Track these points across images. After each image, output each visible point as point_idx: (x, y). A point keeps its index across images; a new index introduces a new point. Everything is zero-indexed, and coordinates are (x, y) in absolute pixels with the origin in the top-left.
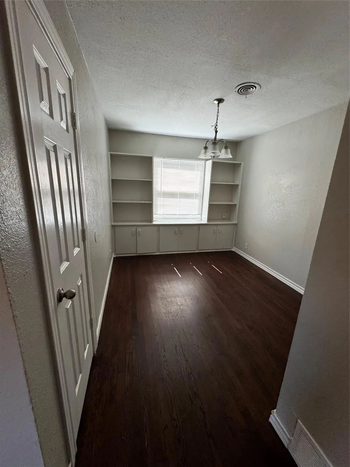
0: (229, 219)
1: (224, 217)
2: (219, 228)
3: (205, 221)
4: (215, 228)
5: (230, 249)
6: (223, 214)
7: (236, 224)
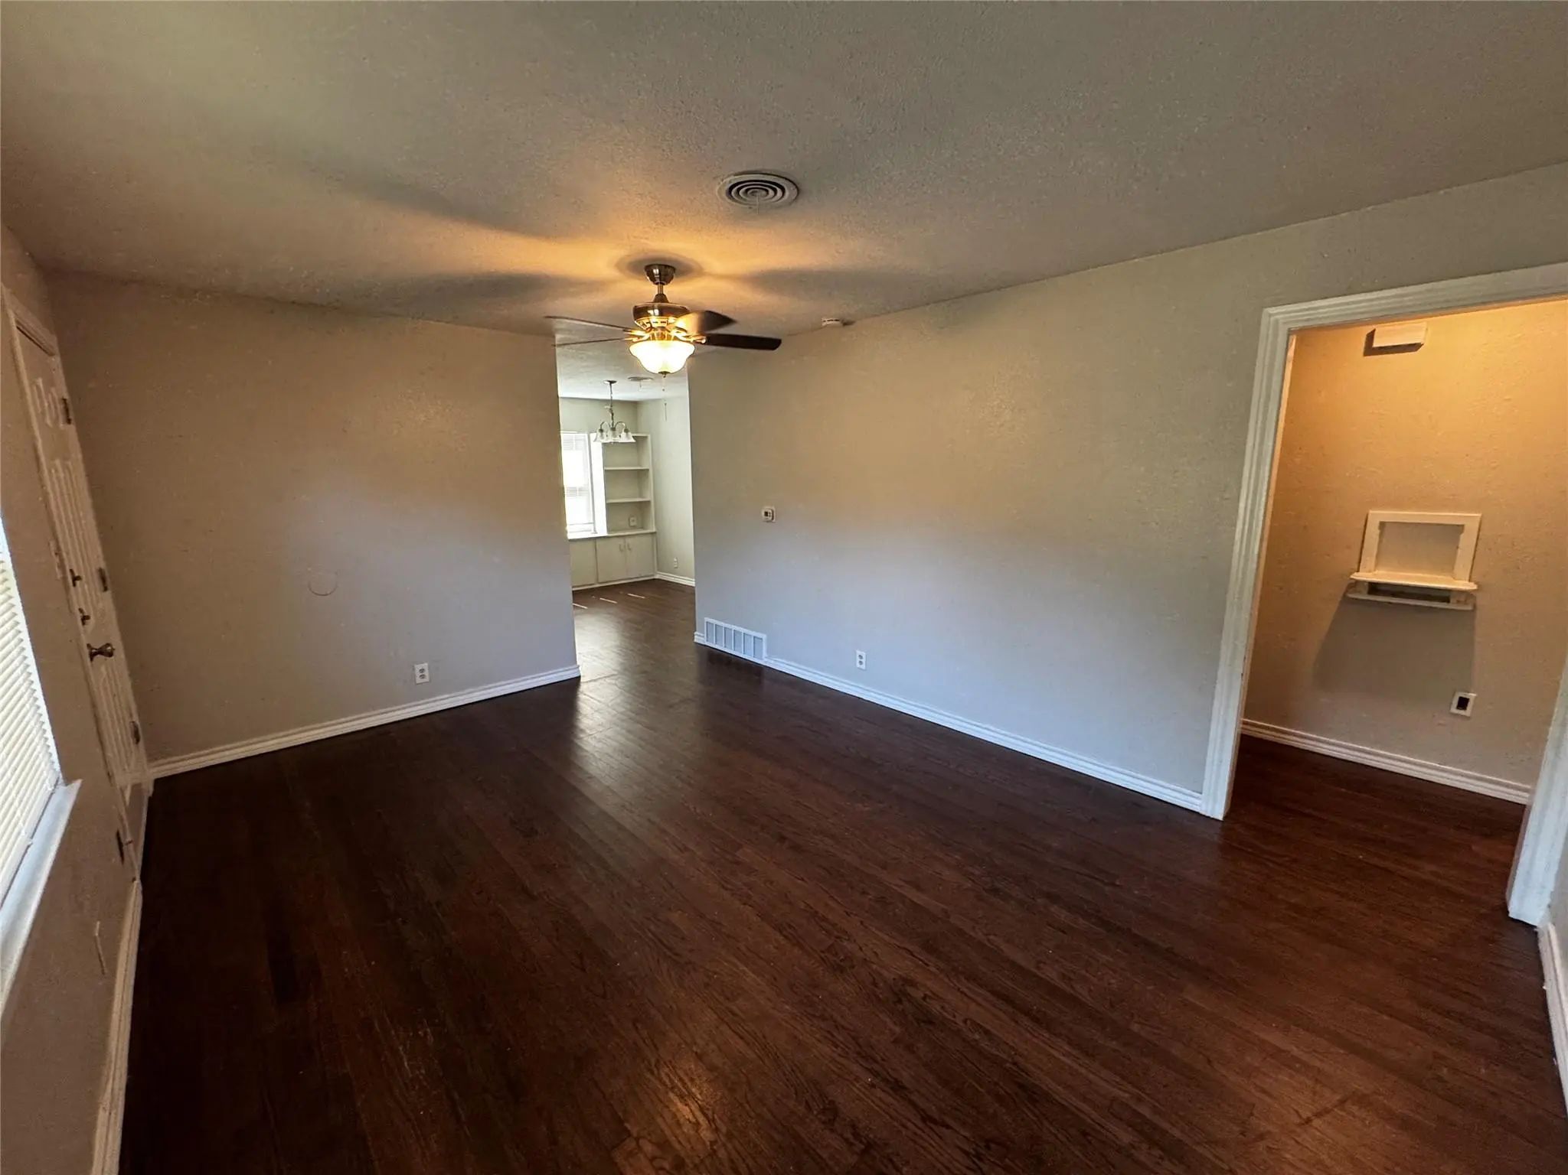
0: (642, 528)
1: (632, 524)
2: (629, 541)
3: (602, 531)
4: (621, 541)
5: (653, 575)
6: (632, 519)
7: (655, 533)
